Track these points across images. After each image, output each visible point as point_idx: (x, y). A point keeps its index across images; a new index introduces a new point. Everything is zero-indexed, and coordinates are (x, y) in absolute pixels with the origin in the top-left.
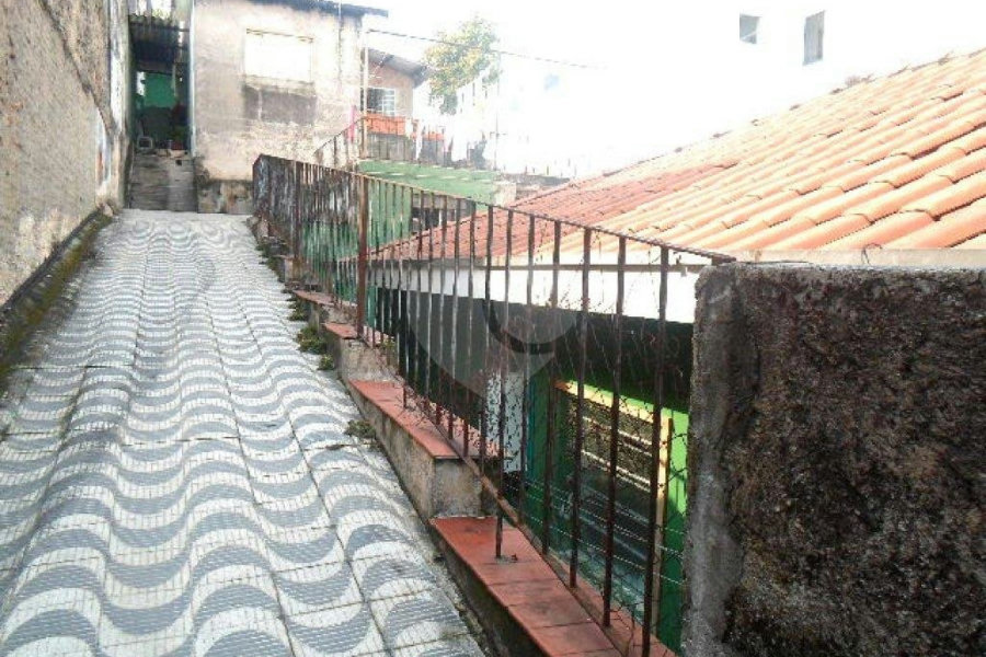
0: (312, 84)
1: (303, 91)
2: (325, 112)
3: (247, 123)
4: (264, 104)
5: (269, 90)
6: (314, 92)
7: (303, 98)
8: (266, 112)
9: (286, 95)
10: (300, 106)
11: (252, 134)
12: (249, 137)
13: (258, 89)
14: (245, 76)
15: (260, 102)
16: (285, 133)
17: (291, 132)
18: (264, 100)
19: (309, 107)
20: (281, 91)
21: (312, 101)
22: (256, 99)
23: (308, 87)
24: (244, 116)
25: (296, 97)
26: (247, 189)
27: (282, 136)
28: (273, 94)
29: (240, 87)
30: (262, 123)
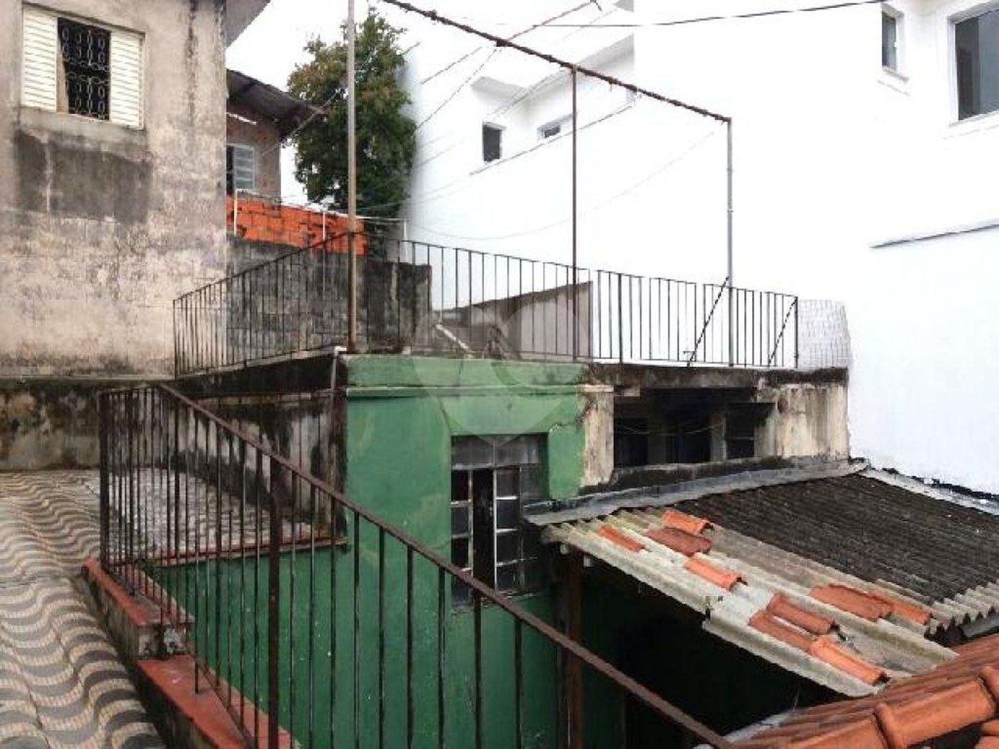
0: (144, 132)
1: (129, 146)
2: (167, 194)
3: (24, 220)
4: (56, 178)
5: (68, 143)
6: (146, 150)
7: (128, 163)
8: (60, 194)
9: (96, 155)
10: (123, 182)
11: (34, 244)
12: (27, 252)
13: (44, 139)
14: (20, 108)
15: (49, 172)
16: (97, 244)
17: (106, 240)
18: (59, 167)
19: (139, 185)
20: (88, 145)
21: (144, 170)
22: (41, 165)
23: (136, 140)
24: (18, 205)
25: (116, 161)
26: (39, 401)
27: (91, 250)
28: (73, 153)
29: (11, 135)
30: (53, 221)
